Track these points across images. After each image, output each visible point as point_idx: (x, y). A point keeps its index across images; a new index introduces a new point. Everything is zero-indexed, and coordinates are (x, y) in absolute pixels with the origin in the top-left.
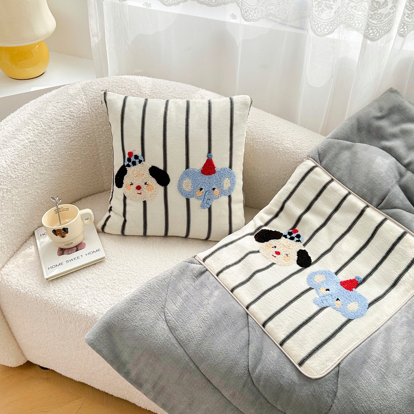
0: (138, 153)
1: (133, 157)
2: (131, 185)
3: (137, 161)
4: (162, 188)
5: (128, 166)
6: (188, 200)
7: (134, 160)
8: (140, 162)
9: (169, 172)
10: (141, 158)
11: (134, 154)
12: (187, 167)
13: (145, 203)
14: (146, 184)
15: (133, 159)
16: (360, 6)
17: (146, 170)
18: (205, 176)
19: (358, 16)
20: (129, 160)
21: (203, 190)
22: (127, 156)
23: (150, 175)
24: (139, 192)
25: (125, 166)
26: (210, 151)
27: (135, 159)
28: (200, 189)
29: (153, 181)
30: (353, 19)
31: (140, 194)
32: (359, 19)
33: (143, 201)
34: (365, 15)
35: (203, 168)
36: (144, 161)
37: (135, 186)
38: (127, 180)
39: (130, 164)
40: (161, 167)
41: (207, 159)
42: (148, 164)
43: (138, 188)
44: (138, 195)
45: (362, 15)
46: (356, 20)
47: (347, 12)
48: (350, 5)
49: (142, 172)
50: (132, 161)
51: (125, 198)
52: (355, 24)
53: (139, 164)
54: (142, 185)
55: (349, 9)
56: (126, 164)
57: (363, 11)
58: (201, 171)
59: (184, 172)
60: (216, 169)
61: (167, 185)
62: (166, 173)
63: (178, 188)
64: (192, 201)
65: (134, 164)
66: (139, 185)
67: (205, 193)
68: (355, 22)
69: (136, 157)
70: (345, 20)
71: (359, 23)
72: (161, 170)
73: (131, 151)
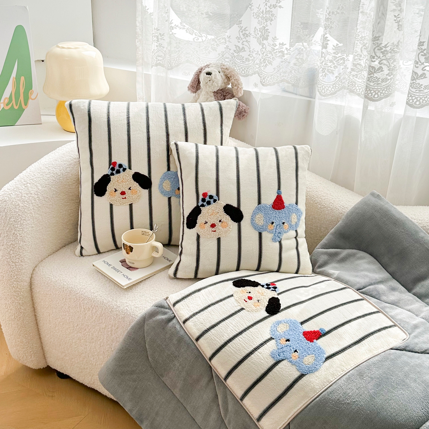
0: (214, 193)
1: (208, 197)
2: (205, 224)
3: (212, 200)
4: (236, 224)
5: (203, 206)
6: (260, 234)
7: (209, 200)
8: (215, 201)
9: (242, 209)
10: (215, 197)
11: (209, 194)
12: (259, 203)
13: (219, 240)
14: (220, 221)
15: (207, 199)
16: (360, 74)
17: (220, 209)
18: (276, 210)
19: (358, 83)
20: (203, 200)
21: (274, 224)
22: (201, 197)
23: (225, 212)
24: (214, 229)
25: (199, 207)
26: (279, 188)
27: (210, 198)
28: (272, 223)
29: (227, 218)
30: (355, 86)
31: (215, 231)
32: (359, 85)
33: (218, 238)
34: (364, 82)
35: (274, 203)
36: (218, 200)
37: (209, 224)
38: (200, 219)
39: (205, 203)
40: (235, 205)
41: (277, 195)
42: (222, 202)
43: (213, 226)
44: (213, 232)
45: (362, 82)
46: (357, 86)
47: (349, 80)
48: (352, 74)
49: (217, 210)
50: (206, 201)
51: (198, 237)
52: (357, 90)
53: (214, 204)
54: (216, 222)
55: (351, 77)
56: (200, 204)
57: (363, 78)
58: (272, 206)
59: (256, 207)
60: (285, 204)
61: (241, 221)
62: (240, 210)
63: (252, 223)
64: (264, 234)
65: (209, 203)
66: (214, 223)
67: (276, 227)
68: (356, 88)
69: (211, 197)
70: (348, 86)
71: (360, 89)
72: (234, 207)
73: (206, 192)
